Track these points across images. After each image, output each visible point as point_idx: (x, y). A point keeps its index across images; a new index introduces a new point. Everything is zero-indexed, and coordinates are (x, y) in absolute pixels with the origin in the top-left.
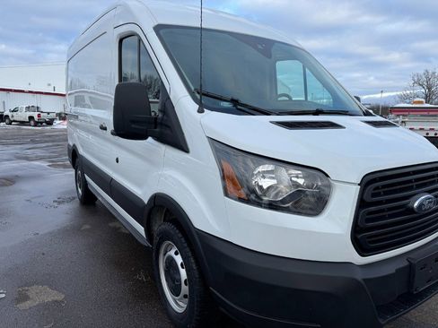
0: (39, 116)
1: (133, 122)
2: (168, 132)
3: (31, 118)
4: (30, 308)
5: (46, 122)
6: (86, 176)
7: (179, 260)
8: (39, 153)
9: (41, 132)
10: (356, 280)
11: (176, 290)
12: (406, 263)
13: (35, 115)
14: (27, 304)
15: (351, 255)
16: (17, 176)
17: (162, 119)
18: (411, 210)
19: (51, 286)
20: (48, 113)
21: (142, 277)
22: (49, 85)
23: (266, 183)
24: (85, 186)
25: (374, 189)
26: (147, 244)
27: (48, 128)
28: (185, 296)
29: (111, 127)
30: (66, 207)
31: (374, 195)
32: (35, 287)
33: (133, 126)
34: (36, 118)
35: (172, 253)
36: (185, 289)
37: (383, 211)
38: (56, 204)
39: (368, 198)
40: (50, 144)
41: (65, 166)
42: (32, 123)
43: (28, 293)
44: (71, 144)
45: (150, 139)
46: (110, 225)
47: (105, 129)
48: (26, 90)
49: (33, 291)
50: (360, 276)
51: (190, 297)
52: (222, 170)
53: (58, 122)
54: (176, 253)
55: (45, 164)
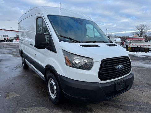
0: (8, 38)
1: (41, 44)
2: (51, 47)
3: (5, 39)
4: (10, 99)
5: (10, 40)
6: (26, 60)
7: (54, 83)
8: (8, 51)
9: (9, 44)
10: (100, 87)
11: (53, 92)
12: (114, 83)
13: (6, 38)
14: (9, 98)
15: (98, 80)
16: (2, 59)
17: (49, 43)
18: (116, 69)
19: (15, 93)
20: (11, 37)
21: (43, 90)
22: (11, 27)
23: (77, 62)
24: (25, 63)
25: (105, 63)
26: (45, 80)
27: (11, 43)
28: (56, 94)
29: (34, 44)
30: (19, 69)
31: (104, 65)
32: (11, 93)
33: (41, 45)
34: (7, 39)
35: (52, 82)
36: (55, 92)
37: (108, 69)
38: (15, 69)
39: (103, 66)
40: (12, 48)
41: (18, 56)
42: (5, 41)
43: (9, 95)
44: (21, 49)
45: (46, 49)
46: (34, 75)
47: (32, 45)
48: (3, 29)
49: (10, 94)
50: (100, 86)
51: (57, 94)
52: (65, 58)
53: (14, 40)
54: (53, 82)
55: (11, 55)
